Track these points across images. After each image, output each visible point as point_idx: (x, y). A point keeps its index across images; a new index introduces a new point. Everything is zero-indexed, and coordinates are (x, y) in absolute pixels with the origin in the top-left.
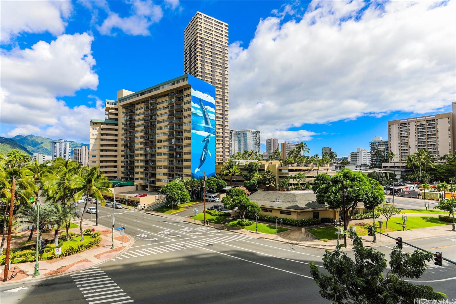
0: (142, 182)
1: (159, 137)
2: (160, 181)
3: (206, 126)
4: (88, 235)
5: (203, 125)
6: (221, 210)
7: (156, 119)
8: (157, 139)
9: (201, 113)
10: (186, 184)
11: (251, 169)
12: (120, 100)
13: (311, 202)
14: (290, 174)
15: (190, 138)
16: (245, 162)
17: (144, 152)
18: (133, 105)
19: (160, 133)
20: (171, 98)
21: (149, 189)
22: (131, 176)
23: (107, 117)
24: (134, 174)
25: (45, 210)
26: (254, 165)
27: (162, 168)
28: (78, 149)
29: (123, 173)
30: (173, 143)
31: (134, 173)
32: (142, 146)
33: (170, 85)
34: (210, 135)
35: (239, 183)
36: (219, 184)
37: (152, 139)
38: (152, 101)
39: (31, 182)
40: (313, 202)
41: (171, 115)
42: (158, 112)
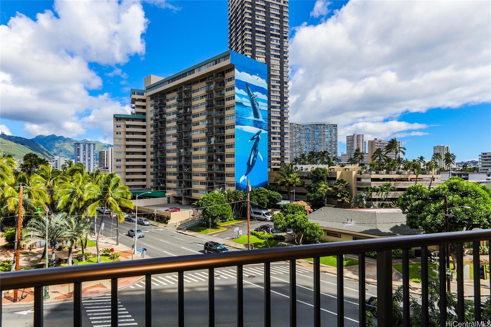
0: (175, 193)
1: (195, 135)
2: (196, 191)
3: (256, 119)
4: (106, 255)
5: (252, 117)
6: (272, 232)
7: (191, 112)
8: (192, 138)
9: (248, 102)
10: (228, 197)
11: (317, 177)
12: (148, 89)
13: (399, 225)
14: (374, 184)
15: (234, 135)
16: (309, 168)
17: (177, 154)
18: (163, 94)
19: (197, 130)
20: (209, 84)
21: (183, 202)
22: (161, 185)
23: (134, 111)
24: (165, 183)
25: (57, 223)
26: (321, 171)
27: (199, 176)
28: (104, 152)
29: (153, 181)
30: (213, 143)
31: (165, 181)
32: (175, 147)
33: (208, 66)
34: (261, 131)
35: (300, 196)
36: (271, 197)
37: (187, 137)
38: (186, 89)
39: (42, 191)
40: (402, 224)
41: (209, 106)
42: (194, 103)
